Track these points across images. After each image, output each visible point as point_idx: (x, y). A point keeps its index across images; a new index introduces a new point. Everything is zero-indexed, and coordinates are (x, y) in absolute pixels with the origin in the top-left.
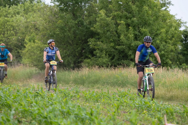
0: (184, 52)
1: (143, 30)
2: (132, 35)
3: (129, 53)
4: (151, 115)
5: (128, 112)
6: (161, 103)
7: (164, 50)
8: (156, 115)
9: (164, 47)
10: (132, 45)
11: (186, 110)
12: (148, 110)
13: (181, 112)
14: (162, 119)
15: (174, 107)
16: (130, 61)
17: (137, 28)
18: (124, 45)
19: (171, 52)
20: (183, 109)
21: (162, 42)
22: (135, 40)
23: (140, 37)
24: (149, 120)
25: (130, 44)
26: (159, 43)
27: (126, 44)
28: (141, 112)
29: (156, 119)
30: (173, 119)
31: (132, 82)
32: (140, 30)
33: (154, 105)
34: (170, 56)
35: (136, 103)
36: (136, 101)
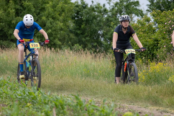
0: (77, 32)
1: (26, 3)
2: (14, 10)
3: (9, 32)
4: (37, 109)
5: (8, 104)
6: (48, 94)
7: (51, 28)
8: (42, 109)
9: (51, 24)
10: (12, 23)
11: (80, 102)
12: (33, 102)
13: (74, 104)
14: (50, 113)
15: (65, 99)
16: (10, 42)
17: (18, 2)
18: (3, 22)
19: (61, 31)
20: (75, 101)
21: (49, 18)
22: (17, 16)
23: (23, 13)
24: (34, 115)
25: (10, 21)
26: (45, 20)
27: (6, 21)
28: (24, 105)
29: (43, 114)
30: (64, 113)
31: (13, 68)
32: (23, 3)
33: (40, 95)
34: (59, 36)
35: (18, 94)
36: (17, 92)
